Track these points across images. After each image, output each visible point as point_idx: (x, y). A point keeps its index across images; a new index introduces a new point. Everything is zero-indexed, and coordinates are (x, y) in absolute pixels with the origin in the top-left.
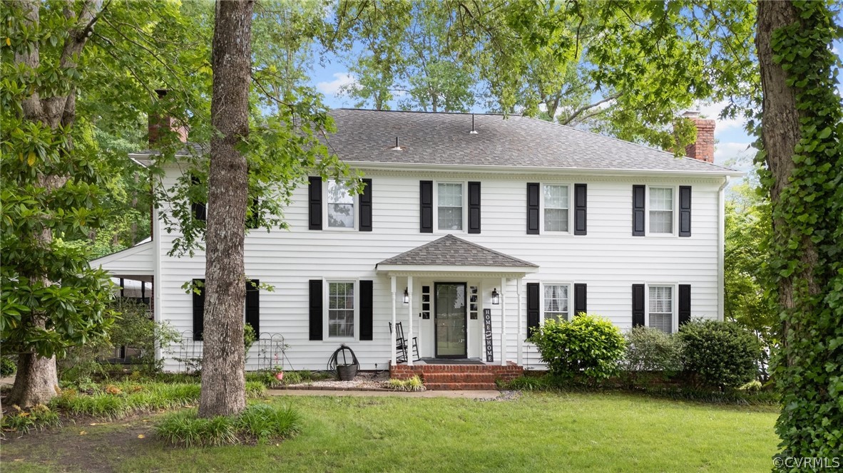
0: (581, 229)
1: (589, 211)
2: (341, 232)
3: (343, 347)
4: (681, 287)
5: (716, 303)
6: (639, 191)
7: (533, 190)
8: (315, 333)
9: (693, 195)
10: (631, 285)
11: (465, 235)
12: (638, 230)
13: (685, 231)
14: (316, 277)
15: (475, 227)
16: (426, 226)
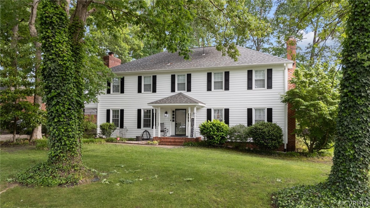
0: (227, 88)
1: (230, 81)
2: (147, 93)
3: (146, 131)
4: (268, 109)
5: (284, 115)
6: (250, 73)
7: (209, 75)
8: (139, 127)
9: (273, 72)
10: (247, 109)
11: (186, 93)
12: (250, 87)
13: (270, 86)
14: (139, 108)
15: (189, 90)
16: (173, 90)
